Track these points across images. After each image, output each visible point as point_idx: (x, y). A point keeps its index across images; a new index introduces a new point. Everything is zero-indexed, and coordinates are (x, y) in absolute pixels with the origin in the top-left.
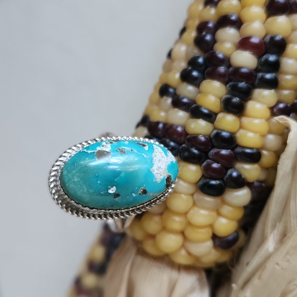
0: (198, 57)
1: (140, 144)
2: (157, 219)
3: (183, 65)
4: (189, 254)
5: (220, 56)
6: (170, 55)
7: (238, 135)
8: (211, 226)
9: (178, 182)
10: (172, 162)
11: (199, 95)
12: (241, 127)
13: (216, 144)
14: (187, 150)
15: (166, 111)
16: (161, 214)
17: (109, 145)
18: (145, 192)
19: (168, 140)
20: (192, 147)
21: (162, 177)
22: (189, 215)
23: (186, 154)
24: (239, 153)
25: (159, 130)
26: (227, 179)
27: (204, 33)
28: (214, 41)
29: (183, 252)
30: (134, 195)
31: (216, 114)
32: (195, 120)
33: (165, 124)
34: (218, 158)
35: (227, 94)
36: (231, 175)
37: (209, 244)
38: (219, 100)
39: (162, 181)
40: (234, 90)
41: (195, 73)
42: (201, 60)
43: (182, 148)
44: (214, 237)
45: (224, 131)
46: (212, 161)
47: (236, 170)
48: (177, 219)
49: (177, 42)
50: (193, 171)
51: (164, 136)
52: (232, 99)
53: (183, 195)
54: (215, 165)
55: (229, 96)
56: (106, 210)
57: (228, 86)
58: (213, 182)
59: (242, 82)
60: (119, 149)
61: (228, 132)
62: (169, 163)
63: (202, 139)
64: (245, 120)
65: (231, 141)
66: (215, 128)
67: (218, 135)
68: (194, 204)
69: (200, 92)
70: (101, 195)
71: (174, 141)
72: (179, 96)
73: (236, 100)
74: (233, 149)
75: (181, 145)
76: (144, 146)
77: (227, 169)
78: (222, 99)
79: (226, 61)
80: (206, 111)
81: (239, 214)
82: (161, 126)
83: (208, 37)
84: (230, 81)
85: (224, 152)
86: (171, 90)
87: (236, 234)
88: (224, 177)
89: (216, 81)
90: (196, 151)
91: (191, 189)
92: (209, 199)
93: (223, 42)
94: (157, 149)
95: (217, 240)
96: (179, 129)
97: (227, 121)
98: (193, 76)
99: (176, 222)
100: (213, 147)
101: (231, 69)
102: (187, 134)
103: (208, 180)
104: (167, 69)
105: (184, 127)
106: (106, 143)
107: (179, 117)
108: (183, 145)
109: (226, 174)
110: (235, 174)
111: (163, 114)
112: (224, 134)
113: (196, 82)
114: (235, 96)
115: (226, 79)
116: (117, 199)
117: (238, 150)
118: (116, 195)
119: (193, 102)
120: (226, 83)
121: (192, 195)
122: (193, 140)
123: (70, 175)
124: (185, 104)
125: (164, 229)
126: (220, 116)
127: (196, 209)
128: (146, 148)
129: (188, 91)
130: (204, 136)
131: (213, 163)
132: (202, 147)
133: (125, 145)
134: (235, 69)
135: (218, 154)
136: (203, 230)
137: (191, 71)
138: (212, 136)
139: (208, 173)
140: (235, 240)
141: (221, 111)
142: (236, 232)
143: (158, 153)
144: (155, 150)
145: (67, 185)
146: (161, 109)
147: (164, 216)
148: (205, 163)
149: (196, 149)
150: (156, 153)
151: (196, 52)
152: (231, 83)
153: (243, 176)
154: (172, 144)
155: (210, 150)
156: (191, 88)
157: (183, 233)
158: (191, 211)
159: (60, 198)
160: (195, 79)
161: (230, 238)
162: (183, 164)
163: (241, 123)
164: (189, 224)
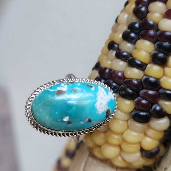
0: (136, 23)
1: (89, 86)
2: (102, 135)
3: (125, 28)
4: (124, 160)
5: (151, 22)
6: (116, 20)
7: (161, 80)
8: (140, 143)
9: (116, 112)
10: (111, 100)
11: (135, 50)
12: (164, 74)
13: (145, 86)
14: (124, 89)
15: (112, 61)
16: (105, 132)
17: (66, 86)
18: (90, 121)
19: (111, 82)
20: (128, 88)
21: (103, 111)
22: (124, 135)
23: (123, 92)
24: (162, 94)
25: (106, 73)
26: (152, 111)
27: (140, 6)
28: (147, 12)
29: (120, 158)
30: (82, 123)
31: (146, 65)
32: (131, 68)
33: (110, 70)
34: (146, 96)
35: (155, 50)
36: (155, 109)
37: (138, 154)
38: (149, 55)
39: (103, 113)
40: (160, 48)
41: (132, 35)
42: (137, 25)
43: (121, 88)
44: (142, 150)
45: (151, 77)
46: (141, 98)
47: (159, 105)
48: (116, 137)
49: (122, 11)
50: (128, 105)
51: (109, 79)
52: (158, 54)
53: (120, 121)
54: (144, 102)
55: (156, 52)
56: (63, 131)
57: (156, 44)
58: (142, 113)
59: (166, 42)
60: (73, 89)
61: (154, 78)
62: (109, 100)
63: (135, 82)
64: (167, 70)
65: (156, 85)
66: (145, 75)
67: (147, 80)
68: (128, 127)
69: (135, 48)
70: (58, 122)
71: (116, 83)
72: (121, 50)
73: (161, 55)
74: (157, 91)
75: (121, 85)
76: (91, 87)
77: (153, 104)
78: (151, 54)
79: (155, 26)
80: (139, 62)
81: (160, 136)
82: (107, 71)
83: (143, 9)
84: (157, 41)
85: (151, 92)
86: (116, 46)
87: (157, 148)
88: (150, 110)
89: (147, 41)
90: (130, 91)
91: (126, 117)
92: (139, 125)
93: (154, 12)
94: (101, 89)
95: (143, 152)
96: (120, 74)
97: (154, 70)
98: (131, 36)
99: (115, 139)
100: (143, 88)
101: (158, 32)
102: (125, 78)
103: (138, 112)
104: (114, 30)
105: (123, 73)
106: (64, 85)
107: (120, 65)
108: (122, 86)
109: (151, 108)
110: (158, 108)
111: (109, 62)
112: (152, 79)
113: (133, 41)
114: (161, 52)
115: (155, 40)
116: (69, 125)
117: (161, 91)
118: (69, 122)
119: (130, 55)
120: (154, 43)
121: (127, 121)
122: (128, 82)
123: (37, 107)
124: (124, 56)
125: (107, 142)
126: (149, 66)
127: (129, 131)
128: (93, 89)
129: (127, 47)
130: (137, 80)
131: (142, 100)
132: (134, 88)
133: (77, 86)
134: (162, 32)
135: (146, 93)
136: (134, 146)
137: (130, 33)
138: (142, 80)
139: (139, 107)
140: (157, 152)
141: (150, 63)
142: (158, 147)
143: (101, 93)
144: (100, 90)
145: (35, 113)
146: (108, 59)
147: (107, 134)
148: (137, 99)
149: (130, 89)
150: (100, 92)
151: (134, 19)
152: (158, 43)
153: (164, 110)
154: (114, 84)
155: (141, 90)
156: (129, 45)
157: (120, 146)
158: (126, 132)
159: (32, 121)
160: (133, 38)
161: (153, 151)
162: (121, 99)
163: (164, 71)
164: (124, 140)
